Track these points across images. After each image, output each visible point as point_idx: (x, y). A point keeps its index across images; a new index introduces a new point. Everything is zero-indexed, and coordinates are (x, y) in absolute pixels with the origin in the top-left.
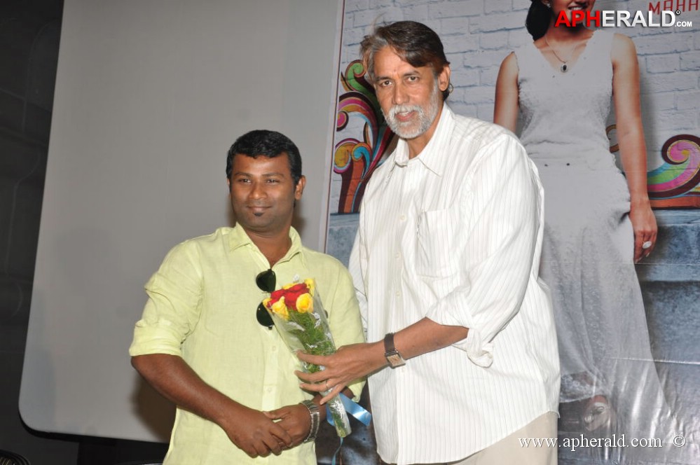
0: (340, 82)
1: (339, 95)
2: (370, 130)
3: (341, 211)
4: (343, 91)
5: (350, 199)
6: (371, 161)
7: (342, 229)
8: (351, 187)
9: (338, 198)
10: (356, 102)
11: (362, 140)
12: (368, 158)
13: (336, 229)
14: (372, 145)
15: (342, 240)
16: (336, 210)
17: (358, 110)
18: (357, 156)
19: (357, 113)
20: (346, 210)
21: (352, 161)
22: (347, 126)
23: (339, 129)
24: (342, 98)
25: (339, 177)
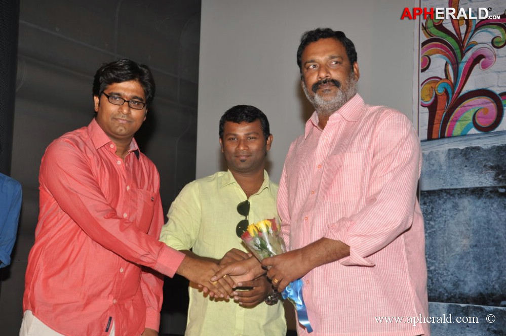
0: (421, 31)
1: (422, 41)
2: (450, 68)
3: (430, 138)
4: (424, 38)
5: (437, 127)
6: (453, 94)
7: (431, 152)
8: (437, 117)
9: (427, 127)
10: (436, 46)
11: (443, 77)
12: (450, 91)
13: (426, 153)
14: (453, 80)
15: (433, 162)
16: (426, 137)
17: (438, 52)
18: (440, 91)
19: (438, 55)
20: (434, 136)
21: (436, 96)
22: (430, 67)
23: (423, 71)
24: (424, 44)
25: (426, 110)
